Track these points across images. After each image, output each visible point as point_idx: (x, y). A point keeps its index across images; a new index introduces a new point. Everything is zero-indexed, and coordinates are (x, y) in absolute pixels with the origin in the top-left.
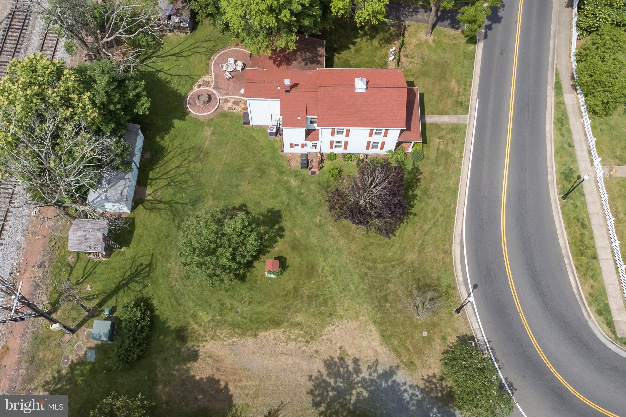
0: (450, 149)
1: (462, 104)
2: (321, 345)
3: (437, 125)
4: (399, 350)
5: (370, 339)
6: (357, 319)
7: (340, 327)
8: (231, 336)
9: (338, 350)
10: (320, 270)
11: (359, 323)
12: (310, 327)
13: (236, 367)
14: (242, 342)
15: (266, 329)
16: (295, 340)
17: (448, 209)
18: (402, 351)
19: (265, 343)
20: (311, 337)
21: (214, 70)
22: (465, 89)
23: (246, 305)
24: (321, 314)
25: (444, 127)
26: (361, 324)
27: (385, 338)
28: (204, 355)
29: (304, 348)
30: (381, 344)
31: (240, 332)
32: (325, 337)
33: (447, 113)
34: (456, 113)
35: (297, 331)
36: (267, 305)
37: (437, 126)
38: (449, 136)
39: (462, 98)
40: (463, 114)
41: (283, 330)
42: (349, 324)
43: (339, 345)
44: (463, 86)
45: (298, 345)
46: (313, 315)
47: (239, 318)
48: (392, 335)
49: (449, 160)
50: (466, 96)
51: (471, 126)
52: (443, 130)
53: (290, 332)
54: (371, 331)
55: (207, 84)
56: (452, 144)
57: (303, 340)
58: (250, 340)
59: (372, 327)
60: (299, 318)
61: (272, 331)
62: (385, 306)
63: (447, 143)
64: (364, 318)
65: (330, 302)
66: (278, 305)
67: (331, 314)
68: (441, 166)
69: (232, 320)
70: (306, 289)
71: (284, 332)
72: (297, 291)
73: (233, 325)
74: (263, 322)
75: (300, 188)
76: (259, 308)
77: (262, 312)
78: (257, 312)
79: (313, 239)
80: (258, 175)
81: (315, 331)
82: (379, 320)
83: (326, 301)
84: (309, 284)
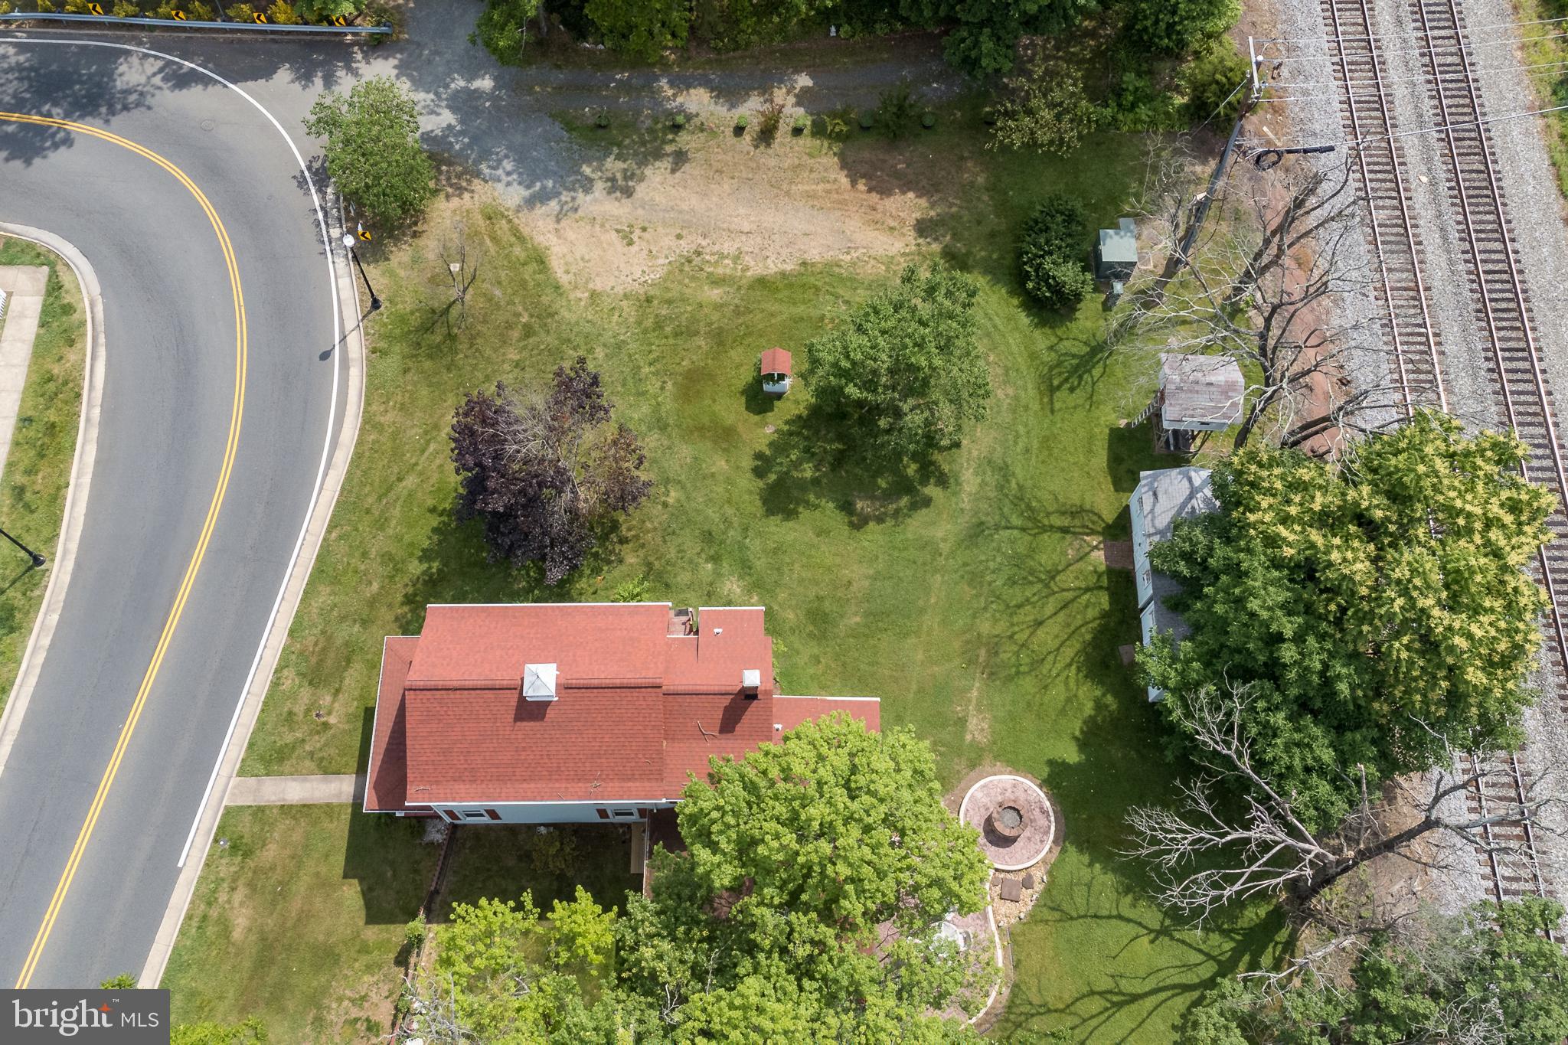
0: (306, 694)
1: (234, 848)
2: (669, 248)
3: (326, 773)
4: (513, 239)
5: (570, 259)
6: (594, 295)
7: (629, 279)
8: (853, 264)
9: (635, 239)
10: (669, 385)
11: (591, 286)
12: (693, 278)
13: (838, 213)
14: (831, 253)
15: (783, 274)
16: (723, 256)
17: (347, 528)
18: (507, 237)
19: (785, 252)
20: (690, 262)
22: (209, 904)
23: (828, 315)
24: (669, 302)
25: (308, 763)
26: (587, 282)
27: (540, 260)
28: (904, 230)
29: (704, 243)
30: (547, 248)
31: (836, 270)
32: (661, 261)
33: (286, 809)
34: (259, 812)
35: (720, 271)
36: (784, 317)
37: (327, 768)
38: (299, 735)
39: (227, 868)
40: (241, 809)
41: (749, 274)
42: (611, 284)
43: (634, 248)
44: (214, 913)
45: (716, 248)
46: (684, 300)
47: (841, 292)
48: (524, 264)
49: (314, 660)
50: (213, 877)
51: (225, 773)
52: (312, 754)
53: (735, 269)
54: (567, 272)
56: (296, 710)
57: (707, 257)
58: (814, 255)
59: (564, 279)
60: (715, 294)
62: (531, 316)
63: (308, 711)
64: (579, 295)
65: (649, 322)
66: (759, 316)
67: (649, 300)
68: (339, 642)
69: (856, 289)
70: (700, 347)
71: (746, 269)
72: (721, 344)
73: (853, 282)
74: (790, 286)
75: (718, 574)
76: (800, 310)
77: (794, 304)
78: (804, 302)
79: (685, 452)
80: (827, 605)
81: (681, 271)
82: (548, 291)
83: (659, 325)
84: (695, 358)
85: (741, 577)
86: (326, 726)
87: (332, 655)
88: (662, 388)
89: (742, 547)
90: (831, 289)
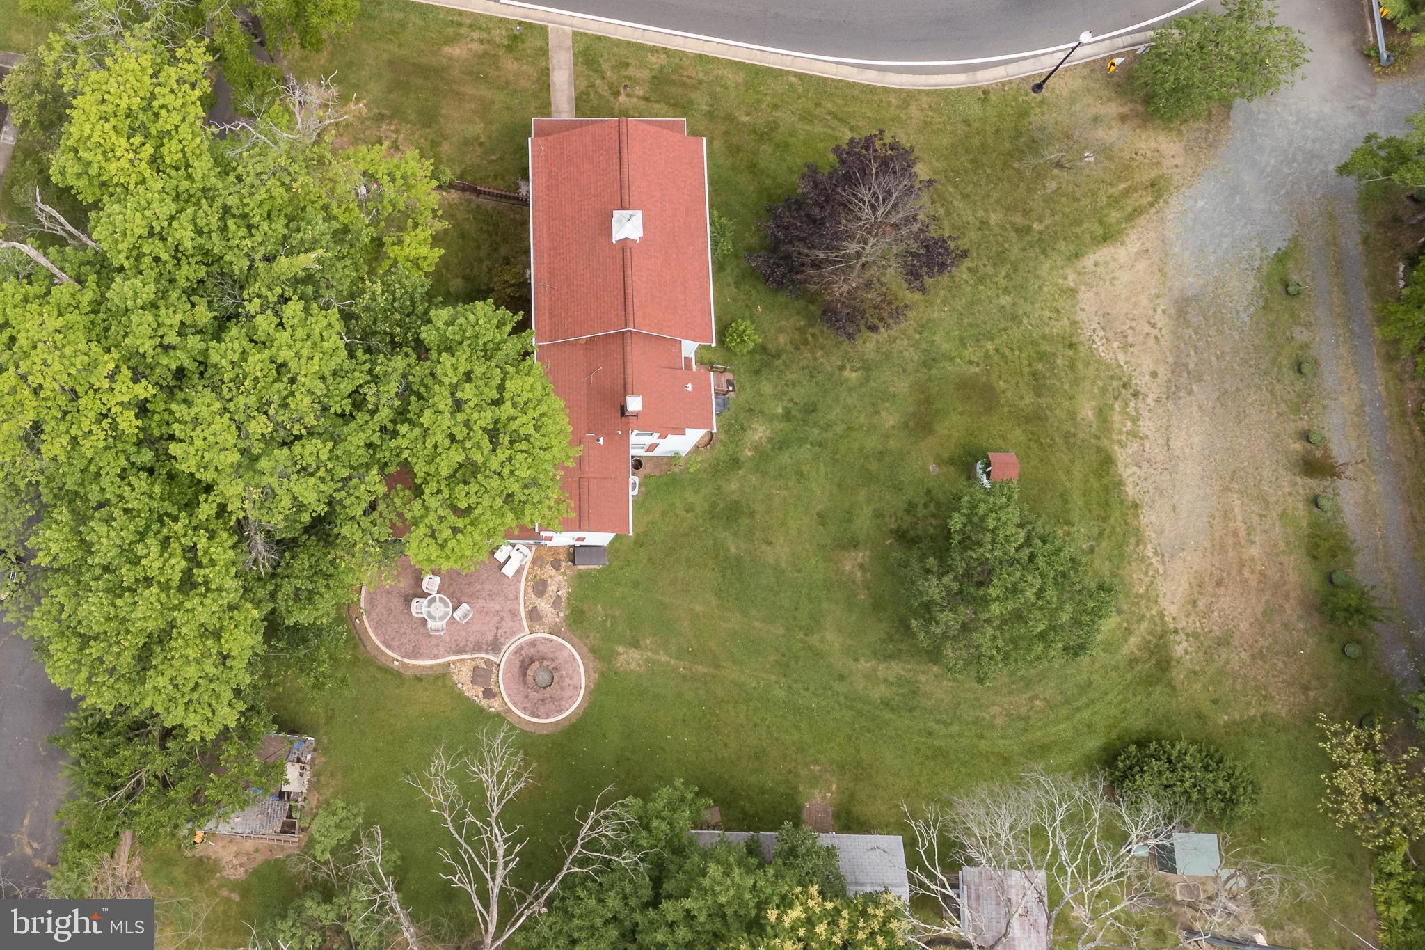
0: (644, 75)
1: (515, 38)
2: (1139, 365)
4: (1130, 209)
5: (1113, 265)
6: (1073, 292)
7: (1095, 326)
8: (1142, 559)
10: (975, 369)
11: (1083, 288)
12: (1104, 390)
13: (1207, 544)
14: (1153, 535)
15: (1120, 484)
16: (1135, 421)
19: (1149, 485)
20: (1124, 386)
21: (436, 657)
22: (471, 27)
23: (1072, 530)
24: (1072, 367)
25: (585, 84)
26: (1086, 284)
27: (1108, 236)
28: (1193, 617)
29: (1149, 400)
30: (1122, 243)
31: (1133, 540)
32: (1121, 358)
33: (545, 73)
34: (543, 52)
35: (1117, 418)
36: (1067, 484)
37: (580, 99)
38: (608, 74)
39: (500, 36)
40: (546, 37)
41: (1116, 448)
42: (1086, 307)
44: (463, 31)
45: (1145, 414)
46: (1076, 382)
47: (1104, 545)
48: (1101, 222)
49: (675, 77)
50: (491, 25)
51: (575, 21)
52: (592, 86)
53: (1120, 432)
54: (1096, 264)
55: (481, 675)
56: (630, 69)
57: (1132, 404)
58: (1148, 517)
59: (1088, 261)
60: (1087, 412)
61: (1121, 470)
62: (1041, 233)
63: (629, 78)
64: (1070, 278)
65: (1045, 347)
66: (1066, 459)
67: (1071, 346)
68: (692, 95)
69: (1111, 560)
70: (1022, 398)
71: (1122, 445)
72: (1028, 420)
73: (1119, 556)
74: (1107, 490)
75: (772, 418)
76: (1077, 500)
77: (1084, 495)
78: (1087, 504)
79: (902, 386)
80: (745, 521)
81: (1112, 378)
82: (1072, 248)
83: (1042, 356)
84: (1009, 393)
85: (770, 440)
86: (617, 94)
87: (680, 91)
88: (971, 363)
89: (802, 441)
90: (1106, 534)
